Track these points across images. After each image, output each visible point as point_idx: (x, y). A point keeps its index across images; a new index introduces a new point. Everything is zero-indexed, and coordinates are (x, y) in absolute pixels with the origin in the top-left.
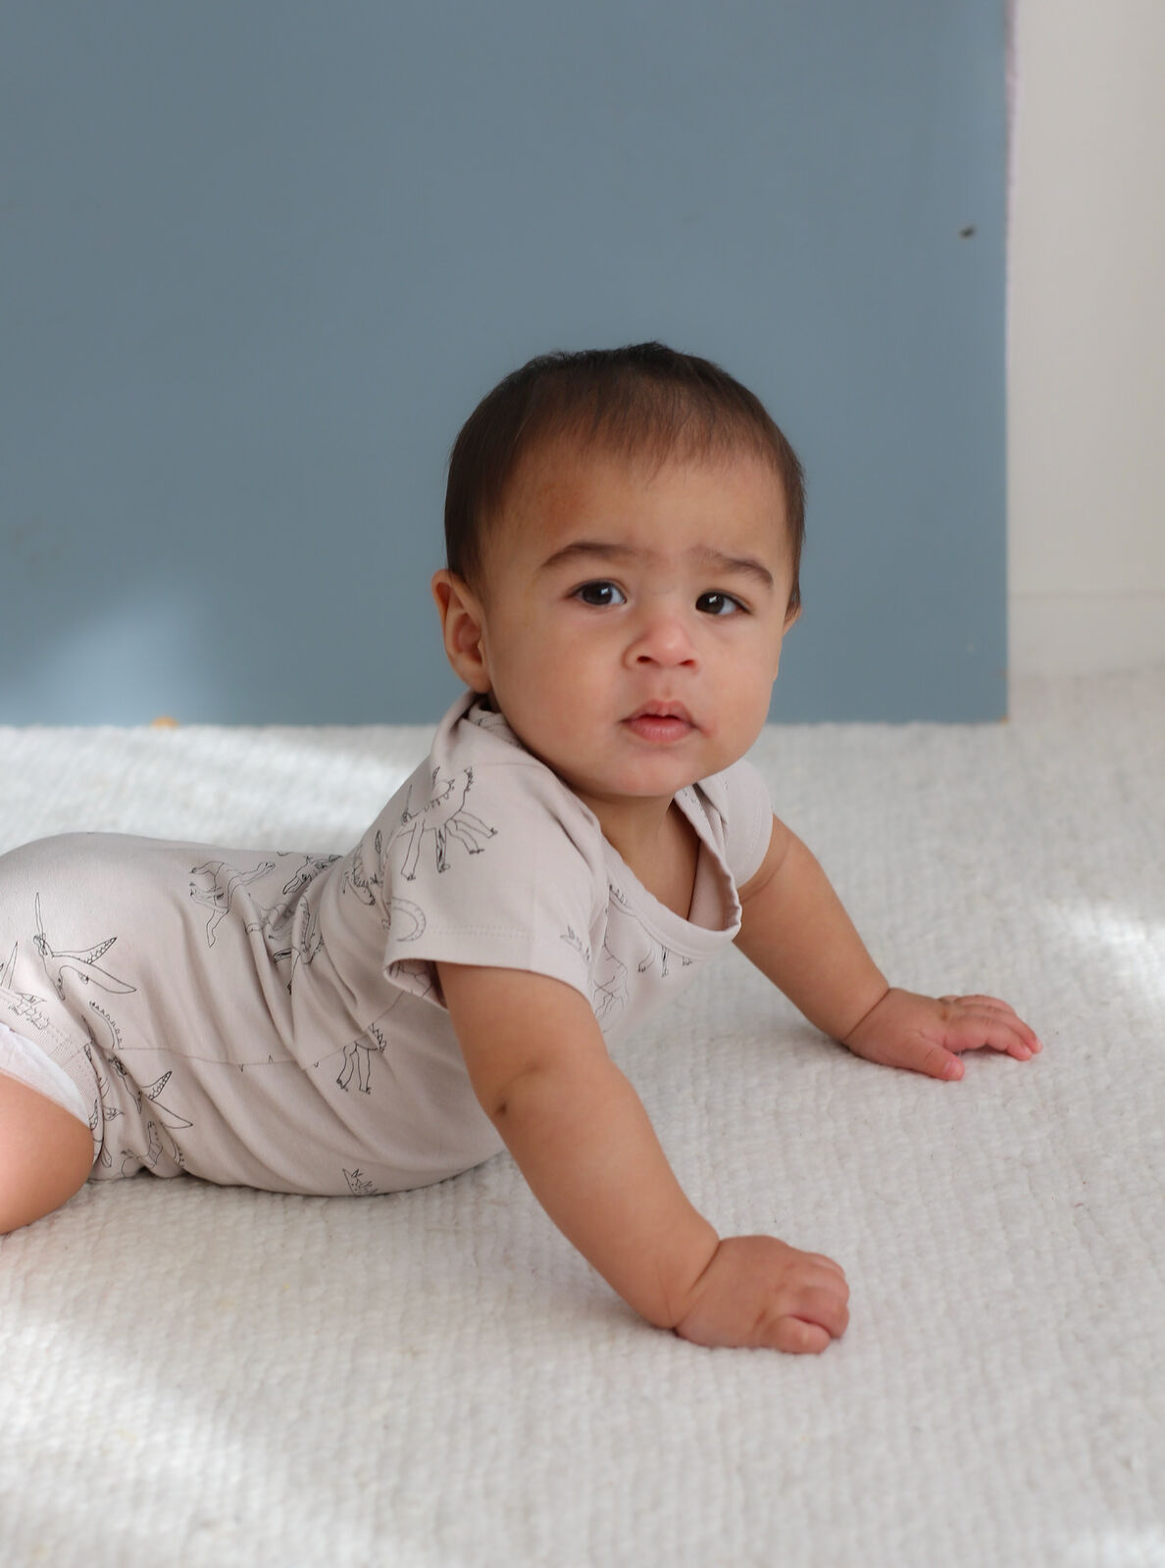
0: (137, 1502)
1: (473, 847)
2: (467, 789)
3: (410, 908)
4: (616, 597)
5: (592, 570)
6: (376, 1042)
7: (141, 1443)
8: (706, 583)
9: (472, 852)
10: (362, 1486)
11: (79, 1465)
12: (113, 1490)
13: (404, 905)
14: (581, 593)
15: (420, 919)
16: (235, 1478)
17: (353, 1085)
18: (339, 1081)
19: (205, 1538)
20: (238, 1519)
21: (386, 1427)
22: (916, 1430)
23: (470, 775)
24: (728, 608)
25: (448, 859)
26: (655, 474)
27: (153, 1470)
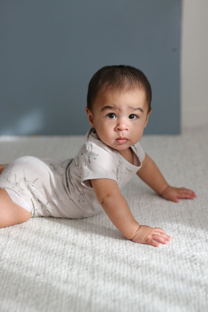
0: (27, 271)
1: (95, 158)
2: (92, 148)
3: (86, 171)
4: (115, 117)
5: (109, 111)
6: (83, 193)
7: (28, 261)
8: (130, 113)
9: (94, 159)
10: (65, 268)
11: (17, 265)
12: (23, 269)
13: (85, 170)
14: (108, 115)
15: (88, 173)
16: (43, 267)
17: (81, 201)
18: (79, 201)
19: (38, 277)
20: (44, 274)
21: (70, 258)
22: (160, 258)
23: (92, 146)
24: (135, 117)
25: (91, 160)
26: (120, 95)
27: (30, 266)
